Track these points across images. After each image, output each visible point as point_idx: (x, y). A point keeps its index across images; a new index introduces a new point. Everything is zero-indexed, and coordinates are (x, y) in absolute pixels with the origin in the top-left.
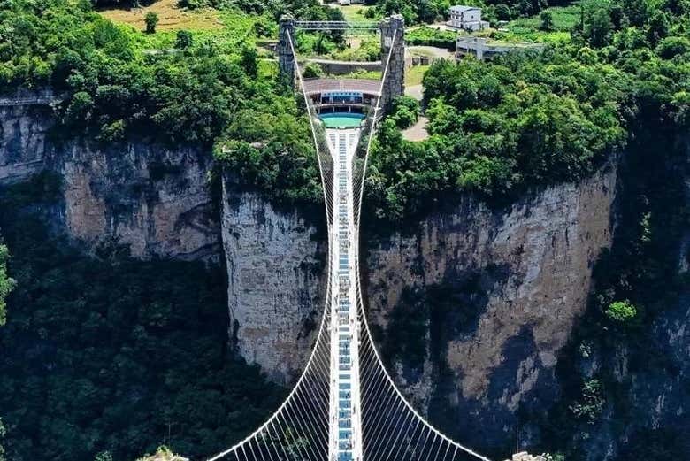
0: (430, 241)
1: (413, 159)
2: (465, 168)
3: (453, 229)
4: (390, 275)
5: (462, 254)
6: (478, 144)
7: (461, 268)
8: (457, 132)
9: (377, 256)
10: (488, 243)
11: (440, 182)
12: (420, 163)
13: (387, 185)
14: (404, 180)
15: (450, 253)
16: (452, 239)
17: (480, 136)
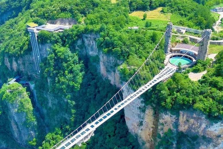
0: (183, 118)
1: (182, 89)
2: (201, 100)
3: (192, 118)
4: (166, 123)
5: (194, 127)
6: (211, 93)
7: (193, 131)
8: (206, 85)
9: (162, 115)
10: (205, 128)
11: (188, 102)
12: (183, 92)
13: (169, 95)
14: (175, 96)
15: (190, 124)
16: (192, 121)
17: (214, 89)
